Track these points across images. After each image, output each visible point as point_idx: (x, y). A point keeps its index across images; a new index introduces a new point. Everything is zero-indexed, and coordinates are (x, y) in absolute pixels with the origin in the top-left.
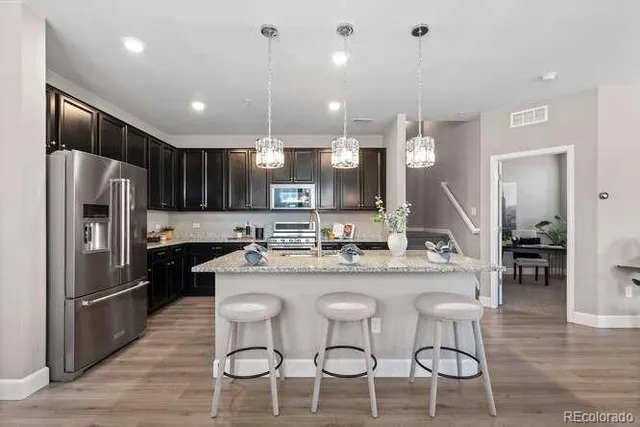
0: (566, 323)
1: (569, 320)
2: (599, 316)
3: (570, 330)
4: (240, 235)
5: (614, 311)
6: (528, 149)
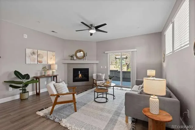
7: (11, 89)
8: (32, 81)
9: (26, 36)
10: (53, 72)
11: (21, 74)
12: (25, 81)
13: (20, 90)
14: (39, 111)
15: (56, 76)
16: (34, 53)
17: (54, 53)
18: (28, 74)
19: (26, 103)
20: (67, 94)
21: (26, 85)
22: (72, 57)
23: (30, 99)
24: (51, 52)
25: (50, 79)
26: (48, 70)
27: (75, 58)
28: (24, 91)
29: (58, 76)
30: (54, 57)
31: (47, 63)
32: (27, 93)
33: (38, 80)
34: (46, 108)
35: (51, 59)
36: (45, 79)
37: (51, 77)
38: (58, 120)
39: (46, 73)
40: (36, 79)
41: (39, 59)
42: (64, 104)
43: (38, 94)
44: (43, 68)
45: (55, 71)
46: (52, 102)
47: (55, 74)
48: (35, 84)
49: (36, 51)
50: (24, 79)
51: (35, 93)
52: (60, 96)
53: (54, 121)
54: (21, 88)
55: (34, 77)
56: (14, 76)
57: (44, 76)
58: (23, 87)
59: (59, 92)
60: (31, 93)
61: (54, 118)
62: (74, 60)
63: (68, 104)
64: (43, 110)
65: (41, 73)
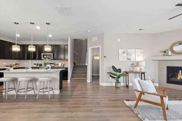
0: (99, 85)
1: (100, 84)
2: (104, 83)
3: (100, 87)
4: (35, 65)
5: (107, 82)
6: (96, 46)
7: (110, 78)
8: (123, 75)
9: (119, 40)
10: (140, 69)
11: (116, 69)
12: (118, 74)
13: (115, 80)
14: (126, 100)
15: (144, 73)
16: (124, 52)
17: (142, 51)
18: (120, 69)
19: (119, 90)
20: (154, 94)
21: (119, 77)
22: (165, 52)
23: (122, 88)
24: (139, 50)
25: (138, 75)
26: (136, 66)
27: (170, 53)
28: (118, 82)
29: (145, 73)
30: (142, 54)
31: (135, 60)
32: (119, 83)
33: (127, 75)
34: (131, 100)
35: (139, 56)
36: (133, 74)
37: (139, 73)
38: (141, 117)
39: (134, 68)
40: (126, 74)
41: (128, 57)
42: (151, 104)
43: (127, 86)
44: (131, 65)
45: (143, 68)
46: (136, 97)
47: (143, 71)
48: (125, 77)
49: (125, 50)
50: (118, 73)
51: (125, 85)
52: (145, 94)
53: (137, 115)
54: (116, 79)
55: (124, 72)
56: (112, 70)
57: (132, 72)
58: (117, 78)
59: (145, 90)
60: (122, 84)
61: (138, 113)
62: (168, 55)
63: (155, 106)
64: (129, 101)
65: (130, 69)
